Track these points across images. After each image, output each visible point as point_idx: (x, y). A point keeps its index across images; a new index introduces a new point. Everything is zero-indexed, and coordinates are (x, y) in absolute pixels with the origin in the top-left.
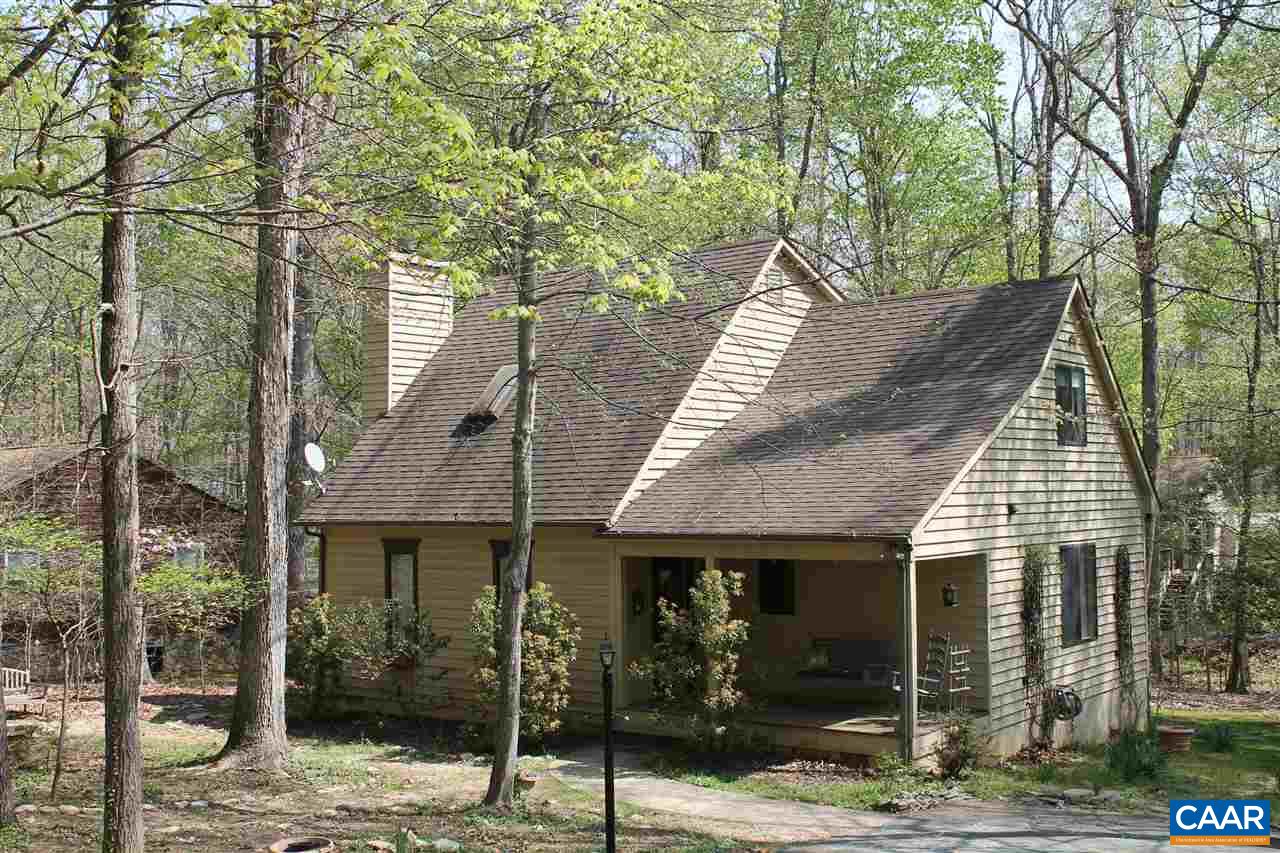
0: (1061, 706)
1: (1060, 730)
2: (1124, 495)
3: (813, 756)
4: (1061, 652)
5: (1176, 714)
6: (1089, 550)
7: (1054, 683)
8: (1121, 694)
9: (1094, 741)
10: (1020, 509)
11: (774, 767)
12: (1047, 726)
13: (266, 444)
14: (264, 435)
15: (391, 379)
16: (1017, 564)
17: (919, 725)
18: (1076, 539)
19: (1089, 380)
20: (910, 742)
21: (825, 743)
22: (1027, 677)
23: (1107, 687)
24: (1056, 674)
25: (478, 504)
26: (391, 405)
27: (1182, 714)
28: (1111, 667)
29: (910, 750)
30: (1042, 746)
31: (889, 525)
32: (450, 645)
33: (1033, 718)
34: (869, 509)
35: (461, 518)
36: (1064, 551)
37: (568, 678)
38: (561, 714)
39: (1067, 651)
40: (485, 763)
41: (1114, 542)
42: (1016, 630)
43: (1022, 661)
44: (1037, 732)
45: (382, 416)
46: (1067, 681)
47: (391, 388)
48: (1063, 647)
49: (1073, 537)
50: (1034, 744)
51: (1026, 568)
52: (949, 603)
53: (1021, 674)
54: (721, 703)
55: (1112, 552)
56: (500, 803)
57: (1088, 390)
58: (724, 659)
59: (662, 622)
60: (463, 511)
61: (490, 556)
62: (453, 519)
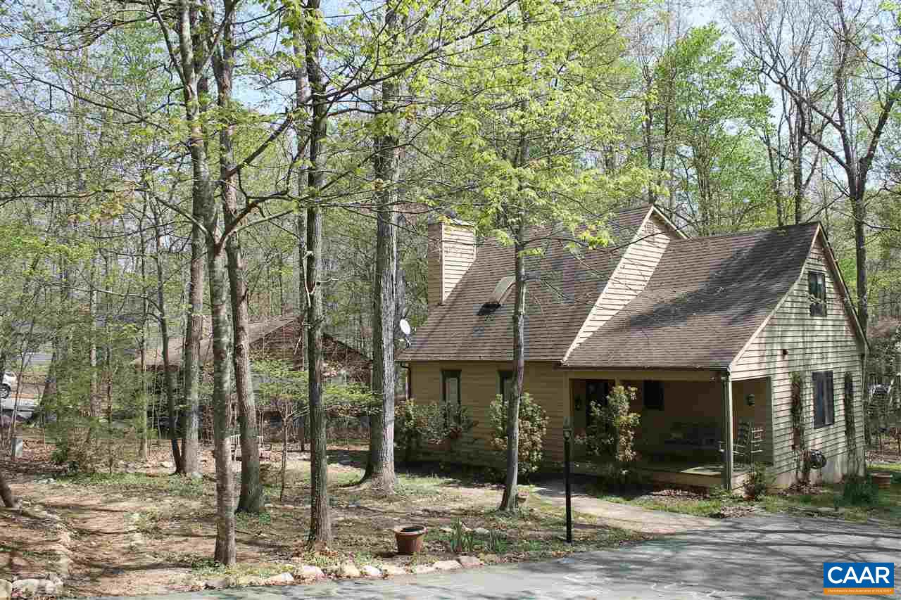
0: (814, 461)
1: (814, 474)
2: (849, 343)
3: (675, 487)
4: (814, 431)
6: (829, 374)
7: (810, 448)
8: (849, 455)
9: (833, 481)
10: (790, 352)
12: (806, 472)
13: (383, 321)
14: (382, 315)
15: (445, 285)
16: (788, 382)
17: (734, 471)
18: (821, 368)
19: (827, 280)
20: (729, 480)
22: (795, 445)
23: (840, 451)
24: (810, 443)
25: (492, 352)
26: (444, 299)
28: (843, 440)
29: (730, 484)
30: (805, 484)
31: (716, 361)
32: (478, 426)
33: (798, 468)
34: (704, 353)
35: (483, 359)
36: (815, 375)
37: (542, 444)
38: (538, 463)
39: (817, 430)
40: (498, 488)
41: (843, 370)
42: (788, 419)
43: (791, 436)
44: (800, 475)
45: (440, 305)
46: (817, 447)
47: (444, 290)
48: (815, 428)
49: (819, 367)
50: (799, 482)
51: (793, 384)
52: (750, 404)
53: (791, 443)
54: (624, 458)
55: (842, 376)
56: (508, 510)
57: (827, 285)
58: (626, 434)
59: (592, 414)
60: (483, 355)
61: (499, 378)
62: (478, 359)
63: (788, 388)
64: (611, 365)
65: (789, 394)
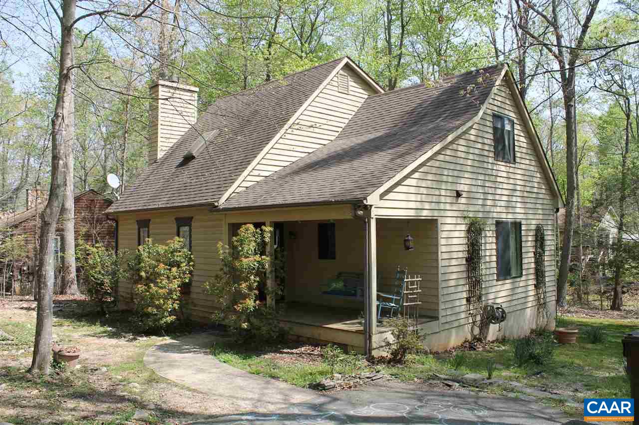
0: (493, 315)
1: (493, 330)
2: (541, 196)
4: (495, 283)
5: (580, 320)
6: (517, 225)
7: (490, 302)
8: (538, 309)
9: (519, 337)
10: (465, 194)
11: (285, 351)
12: (484, 326)
16: (463, 227)
17: (377, 326)
18: (508, 218)
19: (517, 127)
20: (370, 337)
21: (324, 336)
22: (470, 297)
23: (530, 305)
24: (491, 296)
26: (158, 157)
27: (584, 320)
28: (532, 293)
29: (370, 342)
30: (479, 340)
33: (474, 322)
36: (498, 223)
39: (500, 283)
41: (534, 222)
42: (463, 268)
43: (467, 288)
44: (477, 331)
46: (499, 301)
48: (497, 280)
49: (504, 216)
50: (475, 338)
51: (469, 231)
52: (408, 248)
53: (465, 295)
55: (533, 227)
57: (516, 132)
63: (463, 234)
65: (465, 241)
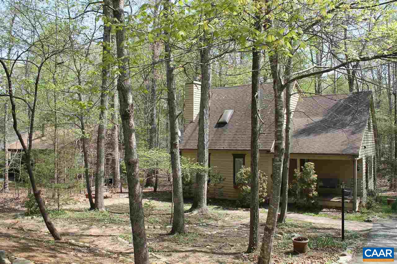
3: (329, 207)
10: (367, 147)
13: (205, 130)
14: (204, 127)
15: (194, 113)
25: (230, 144)
26: (194, 119)
32: (226, 180)
35: (225, 148)
37: (266, 189)
40: (247, 210)
45: (192, 122)
47: (194, 115)
52: (358, 170)
54: (313, 195)
56: (283, 222)
58: (313, 184)
59: (294, 175)
60: (225, 146)
61: (232, 158)
62: (223, 149)
64: (297, 152)
